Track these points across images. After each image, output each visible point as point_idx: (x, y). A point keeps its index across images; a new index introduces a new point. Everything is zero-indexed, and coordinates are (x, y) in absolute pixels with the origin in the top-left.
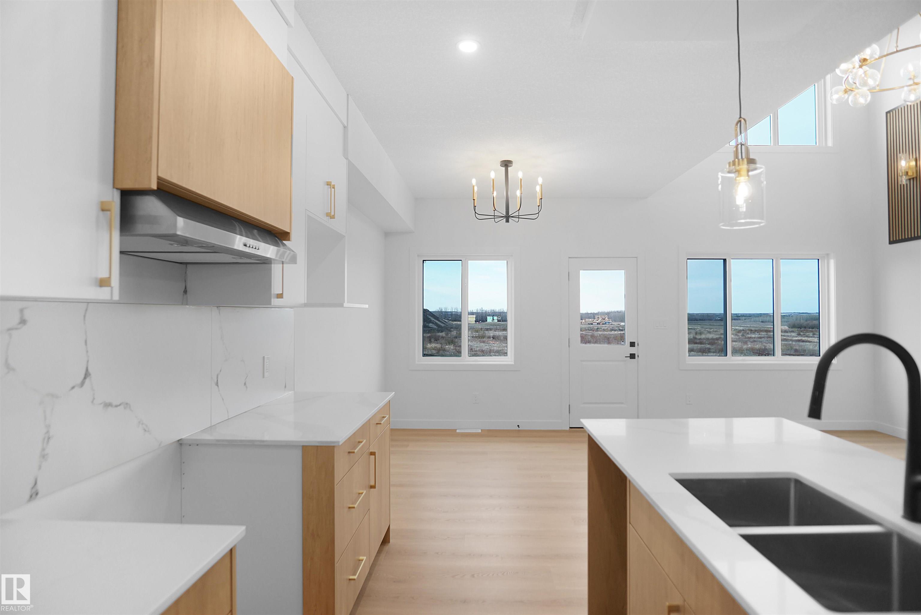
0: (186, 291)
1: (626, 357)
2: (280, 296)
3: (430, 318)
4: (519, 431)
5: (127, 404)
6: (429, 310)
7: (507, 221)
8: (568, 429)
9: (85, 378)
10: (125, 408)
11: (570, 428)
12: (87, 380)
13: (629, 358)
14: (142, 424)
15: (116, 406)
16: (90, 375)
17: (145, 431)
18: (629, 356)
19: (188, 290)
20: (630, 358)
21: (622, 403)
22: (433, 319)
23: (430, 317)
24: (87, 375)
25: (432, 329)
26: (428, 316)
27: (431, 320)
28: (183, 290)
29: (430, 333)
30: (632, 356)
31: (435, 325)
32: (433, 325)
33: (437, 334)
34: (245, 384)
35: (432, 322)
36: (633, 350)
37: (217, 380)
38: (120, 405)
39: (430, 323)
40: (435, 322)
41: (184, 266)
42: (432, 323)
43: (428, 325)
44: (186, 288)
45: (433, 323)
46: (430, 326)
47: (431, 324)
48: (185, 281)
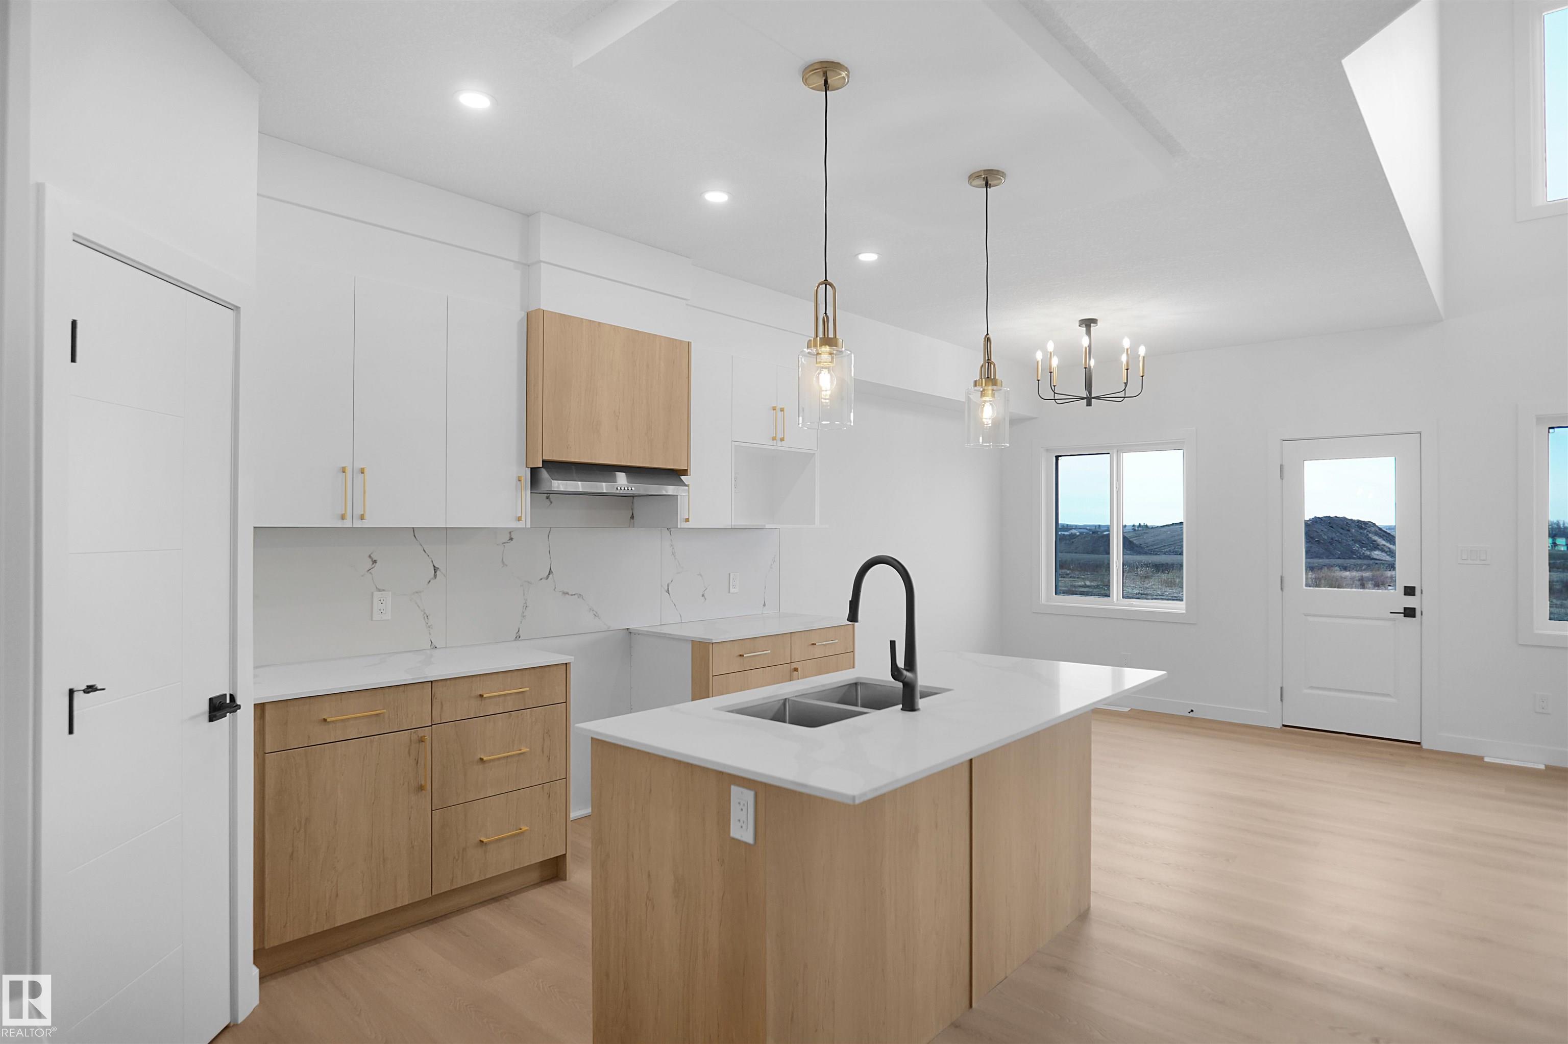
0: (633, 517)
1: (1391, 613)
2: (687, 520)
3: (1375, 541)
4: (1192, 718)
5: (580, 595)
6: (1374, 524)
7: (1089, 404)
8: (1279, 726)
9: (549, 574)
10: (578, 597)
11: (1284, 726)
12: (551, 576)
13: (1403, 615)
14: (593, 611)
15: (572, 595)
16: (552, 572)
17: (595, 616)
18: (1403, 611)
19: (635, 516)
20: (1405, 616)
21: (1388, 695)
22: (1384, 542)
23: (1376, 538)
24: (550, 572)
25: (1377, 561)
26: (1370, 535)
27: (1378, 545)
28: (630, 516)
29: (1372, 571)
30: (1410, 613)
31: (1388, 555)
32: (1384, 554)
33: (1386, 573)
34: (703, 595)
35: (1380, 547)
36: (1410, 602)
37: (668, 589)
38: (574, 595)
39: (1375, 550)
40: (1389, 548)
41: (632, 498)
42: (1379, 550)
43: (1369, 553)
44: (632, 514)
45: (1383, 550)
46: (1375, 557)
47: (1377, 552)
48: (632, 509)
